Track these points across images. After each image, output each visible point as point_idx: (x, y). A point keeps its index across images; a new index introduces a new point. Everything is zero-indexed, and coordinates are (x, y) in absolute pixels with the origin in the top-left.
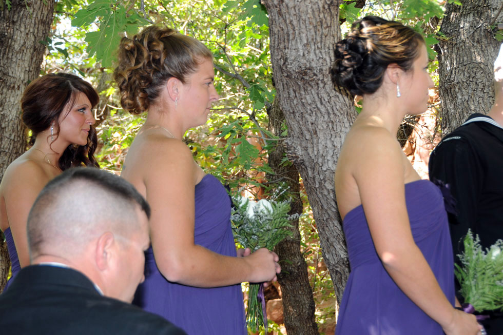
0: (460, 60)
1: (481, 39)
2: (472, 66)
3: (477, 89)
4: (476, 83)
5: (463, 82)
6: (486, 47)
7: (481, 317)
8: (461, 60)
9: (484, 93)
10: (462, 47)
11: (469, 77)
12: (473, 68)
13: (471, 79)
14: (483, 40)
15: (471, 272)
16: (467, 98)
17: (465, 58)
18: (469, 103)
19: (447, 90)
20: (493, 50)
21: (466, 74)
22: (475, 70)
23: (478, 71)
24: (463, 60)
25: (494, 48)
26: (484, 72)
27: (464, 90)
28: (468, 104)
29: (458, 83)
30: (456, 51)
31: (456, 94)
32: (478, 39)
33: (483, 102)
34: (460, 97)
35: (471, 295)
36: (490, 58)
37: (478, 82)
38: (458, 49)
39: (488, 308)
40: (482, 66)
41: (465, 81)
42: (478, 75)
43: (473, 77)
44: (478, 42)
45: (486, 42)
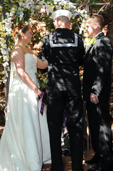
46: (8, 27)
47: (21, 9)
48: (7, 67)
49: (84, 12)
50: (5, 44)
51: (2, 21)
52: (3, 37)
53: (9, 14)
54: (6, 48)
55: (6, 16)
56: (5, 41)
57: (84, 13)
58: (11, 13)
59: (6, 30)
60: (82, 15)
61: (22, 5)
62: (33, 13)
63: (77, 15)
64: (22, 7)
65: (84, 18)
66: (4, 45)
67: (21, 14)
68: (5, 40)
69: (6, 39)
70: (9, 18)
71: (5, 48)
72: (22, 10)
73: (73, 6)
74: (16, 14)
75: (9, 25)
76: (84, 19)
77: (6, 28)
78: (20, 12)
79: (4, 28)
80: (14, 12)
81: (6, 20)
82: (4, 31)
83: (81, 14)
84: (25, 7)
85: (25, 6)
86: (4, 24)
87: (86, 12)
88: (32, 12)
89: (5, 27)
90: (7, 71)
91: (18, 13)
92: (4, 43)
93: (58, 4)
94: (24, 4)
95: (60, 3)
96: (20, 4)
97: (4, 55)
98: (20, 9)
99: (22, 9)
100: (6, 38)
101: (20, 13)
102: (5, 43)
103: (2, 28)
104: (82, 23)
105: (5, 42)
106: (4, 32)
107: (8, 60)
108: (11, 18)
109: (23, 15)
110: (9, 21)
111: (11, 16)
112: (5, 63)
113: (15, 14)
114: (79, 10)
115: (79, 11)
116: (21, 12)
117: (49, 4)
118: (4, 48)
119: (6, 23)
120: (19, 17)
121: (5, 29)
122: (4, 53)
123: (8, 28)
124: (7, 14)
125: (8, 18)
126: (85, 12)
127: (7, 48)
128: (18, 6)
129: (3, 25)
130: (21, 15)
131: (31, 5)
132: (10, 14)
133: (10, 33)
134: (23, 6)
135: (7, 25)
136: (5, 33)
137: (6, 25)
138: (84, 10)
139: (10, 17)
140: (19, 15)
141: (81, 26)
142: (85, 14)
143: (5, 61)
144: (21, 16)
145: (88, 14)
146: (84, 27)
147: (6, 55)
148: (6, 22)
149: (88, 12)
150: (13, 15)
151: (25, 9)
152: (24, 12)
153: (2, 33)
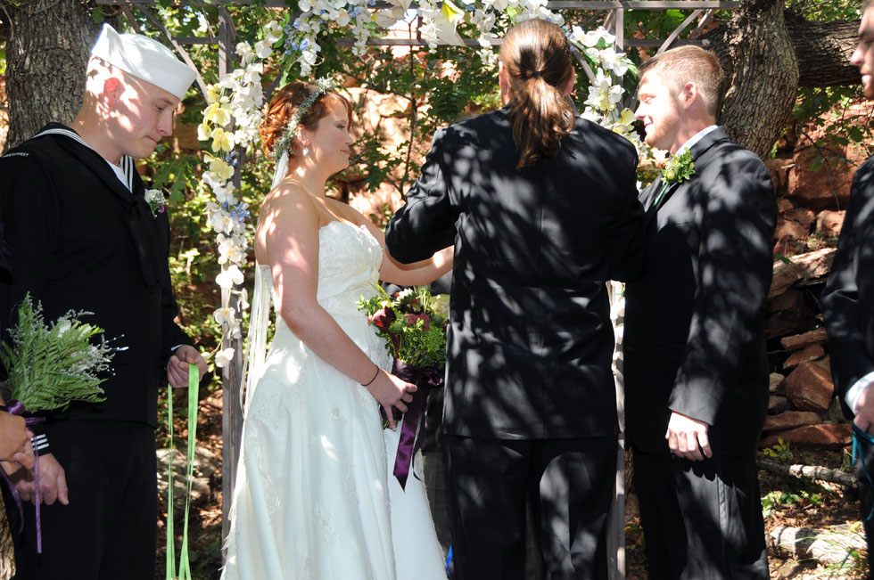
0: (39, 40)
1: (71, 15)
2: (58, 52)
3: (63, 87)
4: (63, 79)
5: (43, 75)
6: (78, 27)
7: (32, 420)
8: (41, 40)
9: (73, 95)
10: (42, 21)
11: (52, 68)
12: (58, 56)
13: (55, 73)
14: (75, 16)
15: (25, 355)
16: (48, 101)
17: (47, 39)
18: (51, 107)
19: (19, 84)
20: (88, 33)
21: (48, 64)
22: (61, 60)
23: (66, 61)
24: (44, 42)
25: (90, 30)
26: (74, 64)
27: (43, 87)
28: (49, 108)
29: (35, 75)
30: (33, 27)
31: (32, 92)
32: (66, 13)
33: (72, 108)
34: (37, 97)
35: (22, 388)
36: (84, 45)
37: (65, 78)
38: (36, 23)
39: (45, 406)
40: (72, 55)
41: (45, 73)
42: (66, 68)
43: (58, 70)
44: (67, 18)
45: (79, 21)
46: (244, 106)
47: (307, 25)
48: (236, 292)
49: (602, 40)
50: (231, 183)
51: (218, 82)
52: (221, 154)
53: (253, 48)
54: (232, 201)
55: (240, 57)
56: (231, 171)
57: (601, 45)
58: (259, 45)
59: (233, 119)
60: (593, 54)
61: (312, 8)
62: (364, 42)
64: (312, 17)
65: (601, 65)
66: (223, 187)
67: (308, 49)
68: (230, 163)
69: (235, 161)
70: (250, 66)
71: (231, 203)
72: (313, 30)
73: (548, 13)
74: (282, 49)
75: (250, 99)
76: (599, 70)
77: (234, 109)
78: (302, 39)
79: (227, 112)
80: (276, 40)
81: (238, 72)
82: (224, 125)
83: (586, 47)
84: (325, 16)
85: (327, 12)
86: (229, 92)
87: (610, 39)
88: (356, 40)
89: (233, 105)
90: (237, 310)
91: (293, 44)
92: (225, 178)
93: (478, 5)
94: (321, 5)
96: (304, 4)
97: (223, 233)
98: (302, 25)
99: (312, 25)
100: (234, 158)
101: (303, 42)
102: (228, 181)
103: (219, 112)
104: (590, 88)
105: (227, 174)
106: (225, 130)
107: (240, 257)
108: (259, 68)
109: (318, 53)
110: (248, 79)
111: (260, 56)
112: (226, 269)
113: (279, 49)
114: (578, 31)
115: (578, 35)
116: (307, 39)
117: (440, 5)
118: (222, 200)
119: (237, 88)
120: (299, 64)
121: (231, 116)
122: (225, 226)
123: (248, 109)
124: (243, 48)
125: (245, 68)
126: (604, 38)
127: (236, 201)
128: (296, 11)
129: (225, 99)
130: (306, 54)
131: (353, 6)
132: (257, 50)
133: (252, 132)
134: (316, 12)
135: (242, 95)
136: (229, 135)
137: (236, 96)
138: (601, 32)
139: (258, 60)
140: (298, 53)
141: (585, 103)
142: (604, 48)
143: (228, 264)
144: (308, 58)
145: (618, 50)
146: (603, 109)
147: (232, 232)
148: (237, 84)
149: (617, 38)
150: (271, 52)
151: (325, 25)
152: (320, 39)
153: (216, 134)
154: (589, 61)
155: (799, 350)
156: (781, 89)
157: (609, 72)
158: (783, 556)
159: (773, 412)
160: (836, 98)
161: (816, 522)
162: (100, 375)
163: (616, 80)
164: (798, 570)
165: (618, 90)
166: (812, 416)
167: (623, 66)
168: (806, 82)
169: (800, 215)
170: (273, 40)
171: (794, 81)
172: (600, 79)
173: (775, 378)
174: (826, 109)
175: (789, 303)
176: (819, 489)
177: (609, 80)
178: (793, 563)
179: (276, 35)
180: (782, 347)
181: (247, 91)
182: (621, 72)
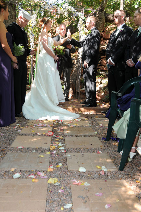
48: (33, 46)
49: (81, 14)
52: (31, 27)
55: (33, 13)
56: (32, 29)
57: (81, 15)
58: (36, 12)
59: (32, 22)
60: (80, 16)
63: (77, 16)
64: (43, 8)
73: (74, 10)
76: (81, 18)
81: (33, 15)
87: (82, 14)
89: (32, 20)
93: (65, 8)
94: (44, 6)
95: (66, 8)
96: (42, 7)
97: (31, 38)
98: (42, 9)
104: (79, 21)
109: (44, 13)
110: (34, 17)
113: (38, 12)
115: (78, 13)
116: (42, 11)
117: (60, 8)
118: (31, 33)
123: (34, 21)
124: (34, 12)
128: (41, 7)
134: (44, 7)
136: (32, 24)
138: (81, 13)
139: (36, 14)
140: (41, 13)
143: (32, 42)
144: (42, 14)
145: (83, 16)
146: (81, 24)
149: (83, 14)
150: (37, 13)
151: (45, 10)
152: (44, 11)
153: (30, 24)
154: (79, 17)
155: (103, 58)
156: (103, 23)
157: (82, 19)
158: (98, 83)
159: (99, 66)
160: (110, 24)
161: (102, 79)
162: (24, 52)
163: (83, 20)
164: (100, 84)
165: (83, 21)
166: (103, 67)
167: (83, 18)
168: (106, 22)
169: (104, 41)
170: (38, 11)
171: (104, 22)
172: (81, 20)
173: (99, 61)
174: (108, 26)
175: (102, 52)
176: (103, 75)
177: (82, 20)
178: (100, 83)
179: (38, 10)
180: (100, 58)
181: (34, 18)
182: (83, 19)
